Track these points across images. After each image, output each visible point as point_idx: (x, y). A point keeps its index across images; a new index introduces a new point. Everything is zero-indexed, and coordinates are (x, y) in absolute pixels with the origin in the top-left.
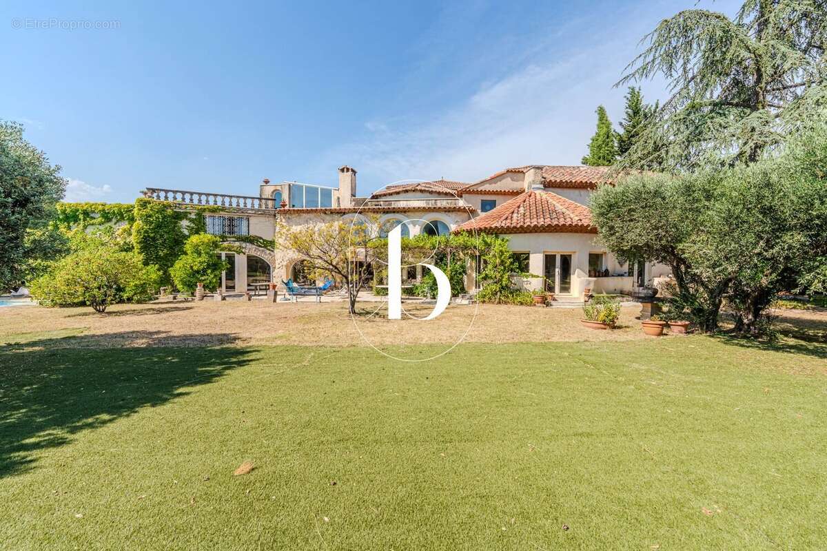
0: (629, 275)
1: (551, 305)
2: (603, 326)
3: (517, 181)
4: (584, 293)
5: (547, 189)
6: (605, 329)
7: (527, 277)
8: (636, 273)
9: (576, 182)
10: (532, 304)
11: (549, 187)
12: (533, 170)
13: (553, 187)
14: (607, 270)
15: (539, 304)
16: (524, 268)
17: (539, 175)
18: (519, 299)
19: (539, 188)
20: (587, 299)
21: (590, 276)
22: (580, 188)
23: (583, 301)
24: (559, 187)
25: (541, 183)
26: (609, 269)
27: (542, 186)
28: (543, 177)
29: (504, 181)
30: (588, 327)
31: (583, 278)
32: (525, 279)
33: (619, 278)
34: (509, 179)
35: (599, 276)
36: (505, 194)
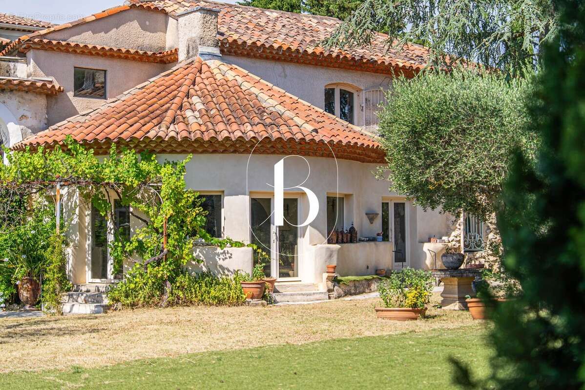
0: (384, 240)
1: (275, 302)
2: (412, 315)
3: (154, 30)
4: (325, 275)
5: (226, 57)
6: (416, 319)
7: (221, 245)
8: (392, 234)
9: (280, 47)
10: (238, 302)
11: (230, 53)
12: (198, 14)
13: (236, 54)
14: (352, 230)
15: (254, 301)
16: (213, 227)
17: (212, 27)
18: (213, 293)
19: (213, 56)
20: (330, 284)
21: (329, 242)
22: (285, 60)
23: (325, 290)
24: (248, 56)
25: (216, 46)
26: (355, 226)
27: (217, 51)
28: (219, 33)
29: (123, 28)
30: (390, 318)
31: (319, 246)
32: (219, 250)
33: (372, 243)
34: (135, 24)
35: (343, 242)
36: (126, 58)
